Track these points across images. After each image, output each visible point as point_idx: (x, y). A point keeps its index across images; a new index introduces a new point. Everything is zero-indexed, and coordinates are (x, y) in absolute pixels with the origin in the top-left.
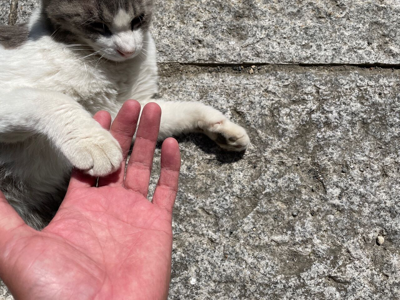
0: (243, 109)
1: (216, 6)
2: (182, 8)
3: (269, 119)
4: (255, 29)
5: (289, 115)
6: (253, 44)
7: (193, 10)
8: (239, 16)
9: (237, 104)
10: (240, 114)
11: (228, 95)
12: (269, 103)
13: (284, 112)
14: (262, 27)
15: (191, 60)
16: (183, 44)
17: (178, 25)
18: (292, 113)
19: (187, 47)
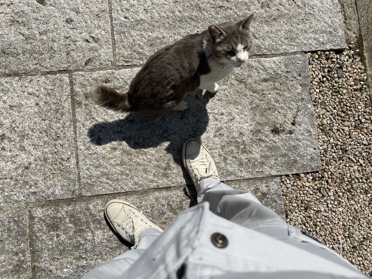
0: (171, 203)
1: (157, 167)
2: (145, 169)
3: (179, 205)
4: (171, 174)
5: (186, 204)
6: (171, 179)
7: (149, 169)
8: (165, 169)
9: (169, 202)
10: (170, 205)
11: (165, 198)
12: (179, 200)
13: (184, 203)
14: (174, 173)
15: (151, 188)
16: (147, 183)
17: (144, 175)
18: (187, 203)
19: (148, 183)
